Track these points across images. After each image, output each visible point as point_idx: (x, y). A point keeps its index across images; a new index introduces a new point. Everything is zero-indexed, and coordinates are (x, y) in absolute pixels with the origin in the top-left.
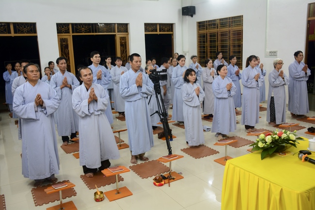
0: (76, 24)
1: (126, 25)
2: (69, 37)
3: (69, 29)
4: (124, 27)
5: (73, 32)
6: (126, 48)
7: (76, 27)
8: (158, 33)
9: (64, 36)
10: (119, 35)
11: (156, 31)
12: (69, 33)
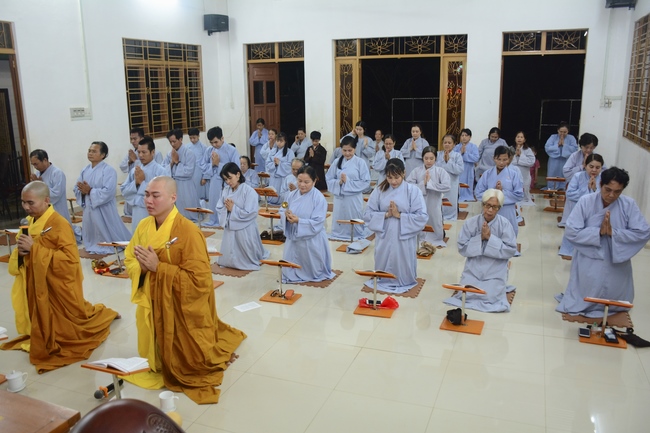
0: (368, 40)
1: (464, 38)
2: (354, 62)
3: (355, 49)
4: (458, 43)
5: (362, 54)
6: (460, 84)
7: (369, 45)
8: (543, 52)
9: (347, 60)
10: (446, 59)
11: (538, 48)
12: (355, 55)
